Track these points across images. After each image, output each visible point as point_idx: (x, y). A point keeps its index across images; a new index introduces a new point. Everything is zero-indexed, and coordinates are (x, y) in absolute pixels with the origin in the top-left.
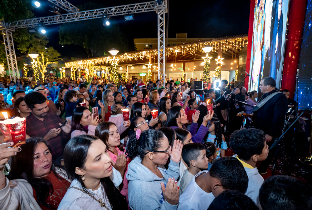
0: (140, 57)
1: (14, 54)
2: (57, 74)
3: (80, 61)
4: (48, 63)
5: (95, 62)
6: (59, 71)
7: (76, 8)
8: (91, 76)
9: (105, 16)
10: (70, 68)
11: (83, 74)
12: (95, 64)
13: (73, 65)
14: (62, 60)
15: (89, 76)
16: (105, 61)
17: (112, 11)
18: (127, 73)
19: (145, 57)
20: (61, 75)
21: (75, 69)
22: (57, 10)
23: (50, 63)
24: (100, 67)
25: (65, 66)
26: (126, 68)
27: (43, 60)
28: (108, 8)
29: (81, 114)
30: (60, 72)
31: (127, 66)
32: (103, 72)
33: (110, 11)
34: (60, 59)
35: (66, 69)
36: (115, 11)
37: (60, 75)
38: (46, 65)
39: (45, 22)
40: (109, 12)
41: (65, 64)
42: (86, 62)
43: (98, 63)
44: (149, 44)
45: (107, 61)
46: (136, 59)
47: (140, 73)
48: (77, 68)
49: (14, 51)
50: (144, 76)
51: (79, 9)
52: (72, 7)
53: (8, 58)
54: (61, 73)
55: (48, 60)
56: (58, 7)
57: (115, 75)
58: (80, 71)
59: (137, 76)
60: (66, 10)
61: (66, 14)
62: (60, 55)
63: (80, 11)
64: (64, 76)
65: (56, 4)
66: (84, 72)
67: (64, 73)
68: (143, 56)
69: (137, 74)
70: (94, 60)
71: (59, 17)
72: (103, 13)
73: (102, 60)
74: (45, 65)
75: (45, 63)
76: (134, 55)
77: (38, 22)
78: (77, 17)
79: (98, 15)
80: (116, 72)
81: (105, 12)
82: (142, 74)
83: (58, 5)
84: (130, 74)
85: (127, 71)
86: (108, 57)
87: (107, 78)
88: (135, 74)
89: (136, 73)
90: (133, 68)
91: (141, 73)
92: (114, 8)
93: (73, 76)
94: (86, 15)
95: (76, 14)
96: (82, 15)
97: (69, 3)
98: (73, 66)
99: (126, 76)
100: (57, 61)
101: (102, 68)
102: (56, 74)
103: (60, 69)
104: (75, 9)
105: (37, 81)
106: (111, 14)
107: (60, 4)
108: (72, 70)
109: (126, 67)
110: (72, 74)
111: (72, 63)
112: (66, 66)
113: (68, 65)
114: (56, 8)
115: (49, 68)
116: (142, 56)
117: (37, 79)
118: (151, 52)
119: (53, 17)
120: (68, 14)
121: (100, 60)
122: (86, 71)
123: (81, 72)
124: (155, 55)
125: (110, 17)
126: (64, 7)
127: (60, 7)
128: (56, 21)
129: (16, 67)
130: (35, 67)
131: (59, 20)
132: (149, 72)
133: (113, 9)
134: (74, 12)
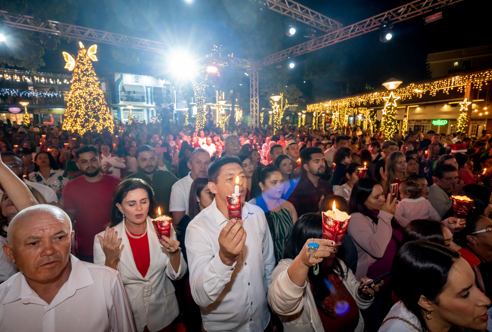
0: (444, 89)
1: (258, 97)
2: (294, 120)
3: (329, 101)
4: (286, 106)
5: (351, 103)
6: (297, 116)
7: (338, 25)
8: (342, 124)
9: (385, 26)
10: (313, 112)
11: (328, 121)
12: (351, 105)
13: (318, 107)
14: (304, 101)
15: (338, 124)
16: (369, 100)
17: (399, 15)
18: (406, 120)
19: (456, 88)
20: (300, 121)
21: (319, 113)
22: (313, 33)
23: (289, 106)
24: (357, 111)
25: (306, 109)
26: (404, 110)
27: (282, 102)
28: (391, 11)
29: (368, 190)
30: (298, 118)
31: (408, 107)
32: (360, 117)
33: (394, 15)
34: (301, 99)
35: (307, 114)
36: (405, 12)
37: (298, 122)
38: (285, 109)
39: (295, 53)
40: (393, 17)
41: (306, 107)
42: (337, 102)
43: (356, 104)
44: (461, 61)
45: (373, 99)
46: (434, 93)
47: (433, 120)
48: (321, 113)
49: (258, 94)
50: (441, 126)
51: (342, 25)
52: (333, 24)
53: (251, 102)
54: (300, 119)
55: (287, 102)
56: (315, 29)
57: (388, 125)
58: (325, 116)
59: (425, 125)
60: (324, 30)
61: (323, 36)
62: (302, 95)
63: (344, 27)
64: (303, 124)
65: (313, 26)
66: (329, 118)
67: (303, 119)
68: (450, 85)
69: (426, 122)
70: (351, 100)
71: (313, 43)
72: (382, 20)
73: (364, 98)
74: (283, 108)
75: (284, 107)
76: (428, 86)
77: (287, 53)
78: (338, 36)
79: (372, 26)
80: (392, 119)
81: (386, 19)
82: (439, 121)
83: (314, 26)
84: (411, 122)
85: (406, 116)
86: (374, 92)
87: (365, 127)
88: (423, 122)
89: (424, 120)
90: (418, 110)
91: (435, 120)
92: (404, 7)
93: (315, 124)
94: (353, 31)
95: (337, 32)
96: (345, 33)
97: (329, 20)
98: (317, 110)
99: (404, 126)
100: (297, 102)
101: (359, 111)
102: (292, 120)
103: (300, 114)
104: (336, 25)
105: (275, 130)
106: (398, 20)
107: (317, 24)
108: (315, 116)
109: (406, 109)
110: (314, 121)
111: (317, 104)
112: (308, 110)
113: (310, 108)
114: (312, 30)
115: (287, 113)
116: (448, 88)
117: (276, 128)
118: (474, 77)
119: (306, 44)
120: (325, 36)
121: (360, 99)
122: (333, 117)
123: (325, 118)
124: (483, 83)
125: (394, 25)
126: (322, 27)
127: (317, 27)
128: (308, 49)
129: (257, 113)
130: (275, 112)
131: (312, 46)
132: (460, 118)
133: (402, 10)
134: (334, 31)
